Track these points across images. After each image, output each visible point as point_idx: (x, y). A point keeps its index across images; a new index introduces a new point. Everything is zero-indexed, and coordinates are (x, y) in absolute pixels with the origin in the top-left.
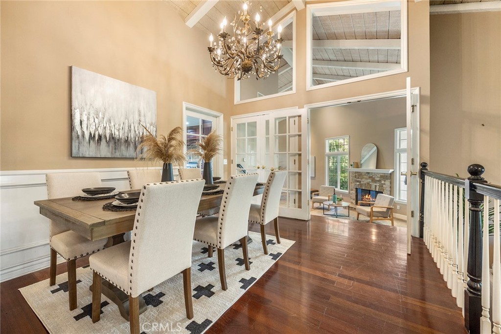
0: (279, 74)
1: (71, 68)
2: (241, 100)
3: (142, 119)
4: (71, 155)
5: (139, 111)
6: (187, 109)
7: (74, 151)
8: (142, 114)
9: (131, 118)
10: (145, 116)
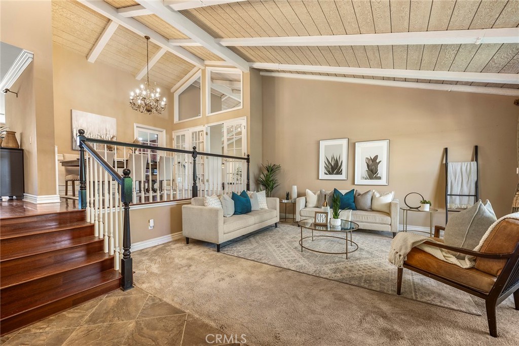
0: (222, 100)
1: (71, 110)
2: (179, 120)
3: (108, 133)
4: (72, 149)
5: (106, 129)
6: (137, 127)
7: (74, 147)
8: (108, 130)
9: (101, 132)
10: (109, 131)
